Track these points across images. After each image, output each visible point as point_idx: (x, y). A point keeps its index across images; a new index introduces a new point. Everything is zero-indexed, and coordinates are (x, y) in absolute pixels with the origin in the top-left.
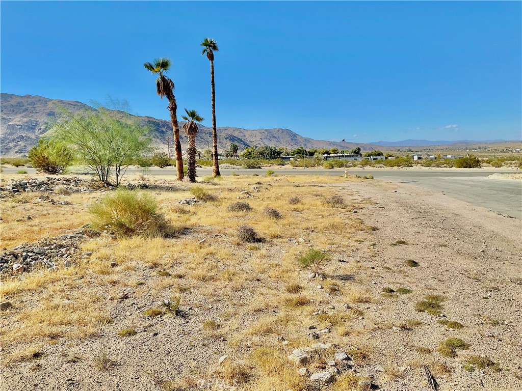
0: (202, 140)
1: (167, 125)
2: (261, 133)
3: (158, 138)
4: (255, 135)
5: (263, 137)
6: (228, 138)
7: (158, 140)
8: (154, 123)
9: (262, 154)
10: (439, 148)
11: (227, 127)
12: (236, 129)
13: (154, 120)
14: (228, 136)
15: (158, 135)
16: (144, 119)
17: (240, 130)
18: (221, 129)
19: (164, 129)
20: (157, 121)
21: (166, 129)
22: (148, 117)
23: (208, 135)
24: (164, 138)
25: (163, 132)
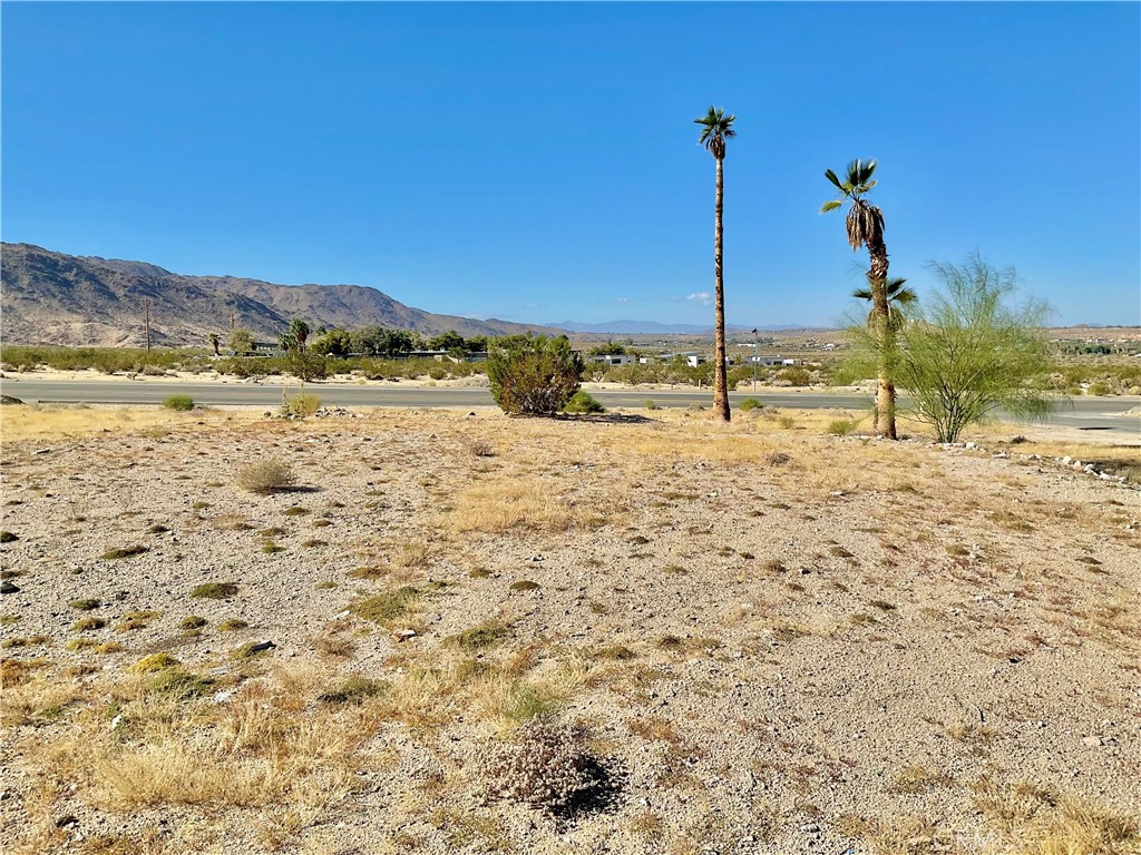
0: (169, 305)
1: (79, 267)
2: (310, 294)
3: (54, 296)
4: (295, 298)
5: (316, 304)
6: (233, 302)
7: (55, 303)
8: (43, 260)
9: (369, 344)
10: (683, 338)
11: (228, 277)
12: (250, 283)
13: (44, 254)
14: (233, 298)
15: (55, 290)
16: (16, 249)
17: (260, 285)
18: (214, 281)
19: (70, 276)
20: (51, 256)
21: (76, 275)
22: (27, 246)
23: (182, 294)
24: (70, 298)
25: (67, 283)
